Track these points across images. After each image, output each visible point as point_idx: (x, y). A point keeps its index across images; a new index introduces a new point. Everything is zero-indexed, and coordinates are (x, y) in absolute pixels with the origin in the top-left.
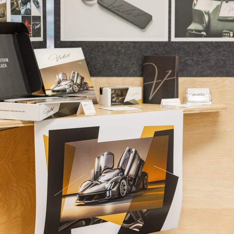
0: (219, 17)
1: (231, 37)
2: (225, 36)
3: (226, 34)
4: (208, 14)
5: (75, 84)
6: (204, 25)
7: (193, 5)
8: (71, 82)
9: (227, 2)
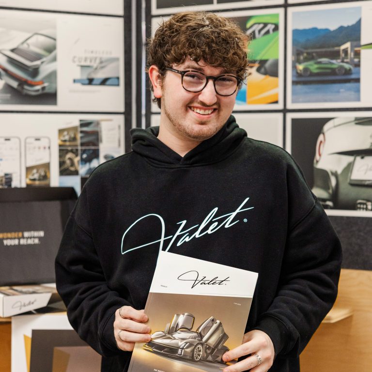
0: (351, 180)
1: (369, 210)
2: (360, 208)
3: (362, 206)
4: (335, 174)
5: (202, 344)
6: (331, 191)
7: (315, 161)
8: (195, 338)
9: (362, 158)
